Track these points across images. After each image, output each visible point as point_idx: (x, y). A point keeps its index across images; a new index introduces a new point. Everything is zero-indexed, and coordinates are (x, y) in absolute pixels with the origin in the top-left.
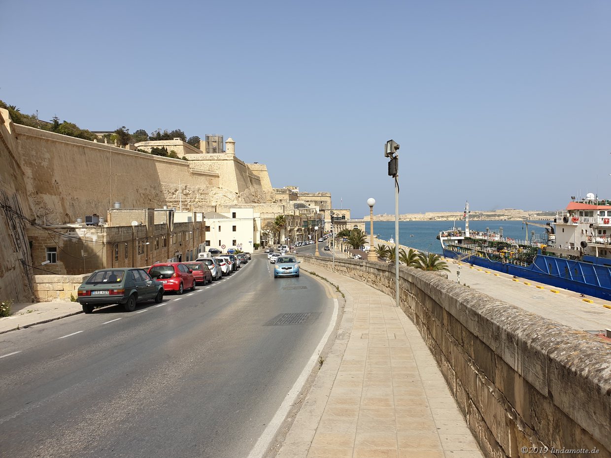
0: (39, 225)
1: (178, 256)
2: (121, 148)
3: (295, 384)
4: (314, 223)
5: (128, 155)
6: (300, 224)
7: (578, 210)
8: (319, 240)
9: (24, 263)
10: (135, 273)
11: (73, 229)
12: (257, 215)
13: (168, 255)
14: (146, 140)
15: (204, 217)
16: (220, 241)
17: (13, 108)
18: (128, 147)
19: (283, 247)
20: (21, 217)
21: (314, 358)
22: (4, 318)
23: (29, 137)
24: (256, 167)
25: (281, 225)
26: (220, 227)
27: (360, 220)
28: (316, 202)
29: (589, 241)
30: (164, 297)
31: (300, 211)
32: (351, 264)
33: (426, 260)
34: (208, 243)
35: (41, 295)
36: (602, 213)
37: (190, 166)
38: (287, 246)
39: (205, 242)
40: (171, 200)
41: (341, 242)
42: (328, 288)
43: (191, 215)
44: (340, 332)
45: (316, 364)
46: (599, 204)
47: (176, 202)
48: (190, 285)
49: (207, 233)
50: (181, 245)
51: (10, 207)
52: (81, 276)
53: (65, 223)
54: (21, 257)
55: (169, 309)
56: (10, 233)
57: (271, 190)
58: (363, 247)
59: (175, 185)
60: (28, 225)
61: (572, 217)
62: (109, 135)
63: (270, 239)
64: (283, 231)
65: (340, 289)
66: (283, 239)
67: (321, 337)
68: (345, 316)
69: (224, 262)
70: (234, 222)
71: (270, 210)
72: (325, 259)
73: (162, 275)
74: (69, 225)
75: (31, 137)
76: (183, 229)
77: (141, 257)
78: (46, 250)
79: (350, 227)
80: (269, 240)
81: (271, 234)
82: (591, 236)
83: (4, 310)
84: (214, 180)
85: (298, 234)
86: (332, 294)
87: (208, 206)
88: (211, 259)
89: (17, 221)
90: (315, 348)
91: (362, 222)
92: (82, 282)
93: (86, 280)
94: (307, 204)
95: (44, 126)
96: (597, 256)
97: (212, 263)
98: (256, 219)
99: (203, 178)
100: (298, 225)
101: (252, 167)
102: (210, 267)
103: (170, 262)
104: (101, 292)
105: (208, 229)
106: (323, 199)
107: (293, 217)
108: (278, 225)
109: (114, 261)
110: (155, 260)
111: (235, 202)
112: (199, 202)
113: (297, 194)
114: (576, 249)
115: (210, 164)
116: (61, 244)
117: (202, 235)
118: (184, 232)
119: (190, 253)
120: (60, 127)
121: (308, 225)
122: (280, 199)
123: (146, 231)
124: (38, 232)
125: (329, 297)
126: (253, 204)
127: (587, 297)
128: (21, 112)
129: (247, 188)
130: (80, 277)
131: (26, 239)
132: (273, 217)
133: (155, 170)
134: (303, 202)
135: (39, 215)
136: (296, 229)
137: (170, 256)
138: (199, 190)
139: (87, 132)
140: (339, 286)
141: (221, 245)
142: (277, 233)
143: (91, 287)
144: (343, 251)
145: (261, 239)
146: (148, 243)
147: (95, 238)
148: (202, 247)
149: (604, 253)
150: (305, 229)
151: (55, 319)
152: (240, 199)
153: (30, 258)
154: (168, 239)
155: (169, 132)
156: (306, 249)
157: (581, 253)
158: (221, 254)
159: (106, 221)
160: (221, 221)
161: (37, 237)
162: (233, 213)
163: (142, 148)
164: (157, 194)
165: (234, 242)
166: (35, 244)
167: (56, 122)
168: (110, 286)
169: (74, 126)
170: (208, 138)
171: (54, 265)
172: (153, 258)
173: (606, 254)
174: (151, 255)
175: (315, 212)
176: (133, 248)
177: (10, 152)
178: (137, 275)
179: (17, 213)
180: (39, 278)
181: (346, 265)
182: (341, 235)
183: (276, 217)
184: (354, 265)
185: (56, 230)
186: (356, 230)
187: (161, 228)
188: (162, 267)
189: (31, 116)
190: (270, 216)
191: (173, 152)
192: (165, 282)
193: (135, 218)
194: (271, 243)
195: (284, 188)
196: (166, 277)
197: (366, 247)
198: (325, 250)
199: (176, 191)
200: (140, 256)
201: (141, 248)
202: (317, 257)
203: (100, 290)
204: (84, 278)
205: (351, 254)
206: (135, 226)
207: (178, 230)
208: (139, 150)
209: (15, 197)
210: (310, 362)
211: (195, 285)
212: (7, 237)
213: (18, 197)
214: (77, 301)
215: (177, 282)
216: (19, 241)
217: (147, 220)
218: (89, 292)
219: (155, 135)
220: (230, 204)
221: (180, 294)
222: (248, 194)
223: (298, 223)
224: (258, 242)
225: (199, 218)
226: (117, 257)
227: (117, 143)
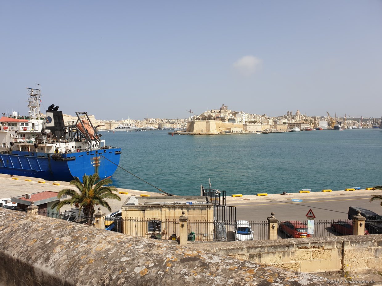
7: (7, 122)
29: (15, 142)
36: (22, 124)
46: (20, 119)
61: (3, 127)
82: (16, 139)
96: (20, 150)
114: (7, 147)
127: (15, 176)
149: (24, 148)
157: (10, 149)
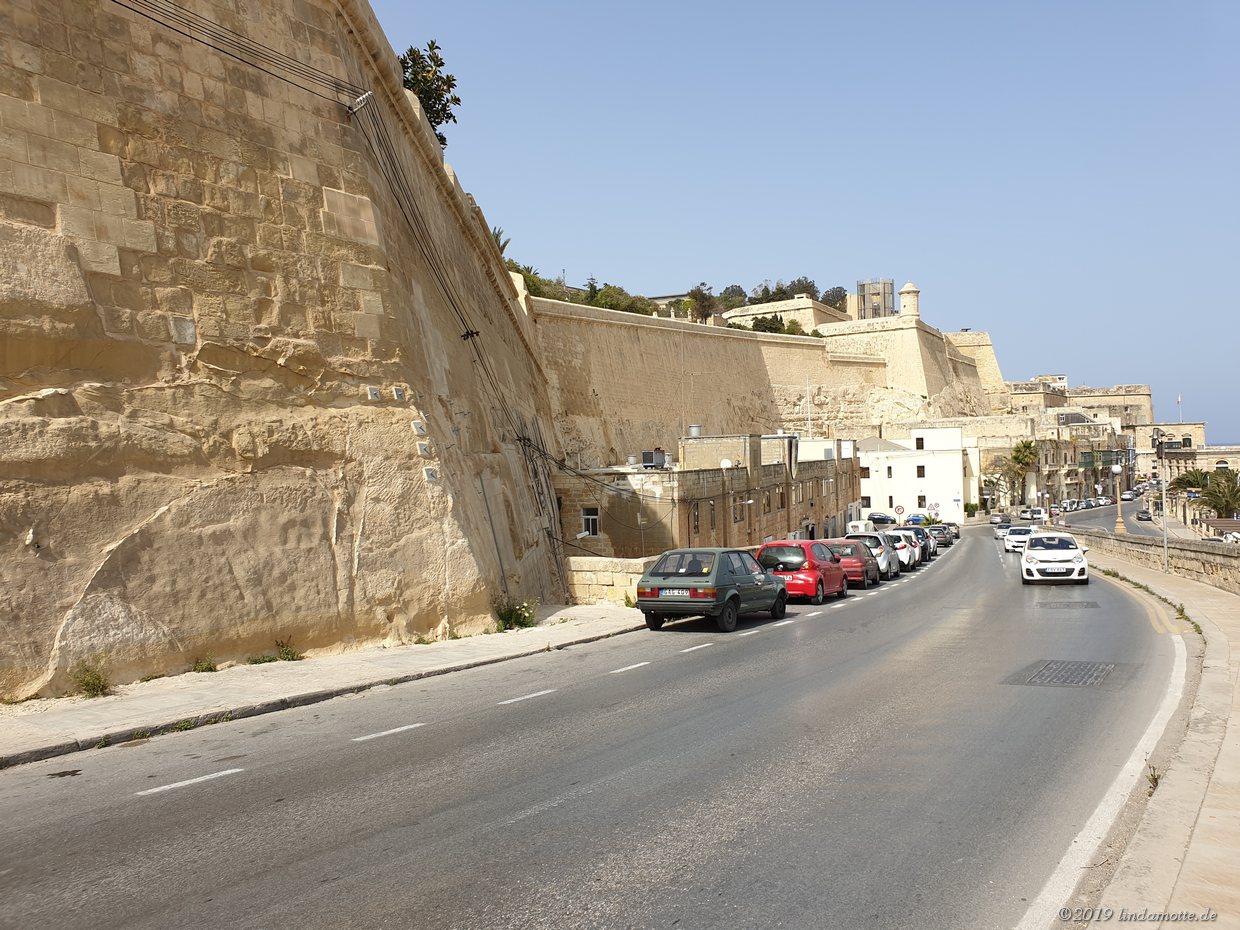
0: (571, 469)
1: (807, 527)
2: (698, 324)
3: (1091, 819)
4: (1109, 457)
5: (711, 337)
6: (1073, 460)
8: (1124, 497)
9: (550, 535)
10: (734, 557)
11: (623, 476)
12: (970, 442)
13: (789, 525)
14: (742, 305)
15: (856, 449)
16: (891, 498)
17: (528, 270)
18: (710, 321)
19: (1034, 512)
20: (544, 455)
22: (528, 629)
23: (553, 318)
24: (967, 338)
25: (1027, 464)
26: (890, 468)
27: (1234, 448)
28: (1112, 409)
30: (789, 609)
31: (1071, 430)
32: (1213, 554)
34: (867, 502)
35: (579, 592)
37: (827, 348)
38: (1043, 511)
39: (860, 500)
40: (791, 417)
41: (1181, 502)
42: (1154, 608)
43: (831, 444)
44: (1197, 713)
45: (1140, 782)
47: (800, 420)
48: (837, 587)
49: (862, 480)
50: (812, 505)
51: (529, 440)
52: (642, 561)
53: (609, 465)
54: (546, 524)
55: (799, 633)
56: (531, 484)
57: (1001, 385)
59: (798, 387)
60: (555, 470)
62: (678, 302)
63: (1002, 494)
64: (1031, 477)
65: (1187, 612)
66: (1033, 493)
68: (1206, 677)
69: (903, 543)
70: (921, 458)
71: (1001, 430)
72: (1144, 542)
73: (782, 563)
74: (616, 468)
75: (555, 317)
76: (816, 473)
77: (739, 528)
78: (582, 512)
79: (1206, 464)
80: (999, 496)
81: (1002, 483)
83: (527, 615)
84: (876, 372)
85: (1069, 481)
86: (1167, 623)
87: (865, 427)
88: (875, 534)
89: (539, 462)
90: (1134, 746)
92: (642, 571)
93: (650, 569)
94: (1089, 414)
95: (574, 295)
97: (878, 544)
98: (969, 450)
99: (853, 370)
100: (1069, 462)
101: (958, 339)
102: (875, 552)
103: (794, 539)
104: (676, 592)
105: (865, 472)
106: (1129, 400)
107: (1056, 444)
108: (1019, 463)
109: (692, 535)
110: (764, 534)
111: (922, 416)
112: (846, 418)
113: (1062, 393)
115: (866, 341)
116: (605, 503)
117: (854, 485)
118: (818, 480)
119: (831, 521)
120: (599, 296)
121: (1092, 463)
122: (1023, 404)
123: (748, 478)
124: (570, 482)
125: (1160, 630)
126: (961, 419)
128: (541, 276)
129: (947, 384)
130: (639, 563)
131: (553, 493)
132: (1007, 446)
133: (761, 360)
134: (1079, 410)
135: (570, 452)
136: (1064, 471)
137: (792, 528)
138: (845, 394)
139: (641, 299)
140: (1186, 606)
141: (894, 506)
142: (1017, 480)
143: (658, 582)
145: (981, 494)
146: (751, 502)
147: (658, 491)
148: (854, 509)
150: (1085, 472)
151: (602, 637)
152: (931, 409)
153: (558, 525)
154: (788, 491)
155: (786, 283)
156: (1089, 517)
158: (894, 526)
159: (676, 460)
160: (892, 457)
161: (568, 490)
162: (917, 439)
163: (736, 321)
164: (765, 407)
165: (922, 500)
166: (566, 503)
167: (592, 287)
168: (691, 582)
169: (621, 291)
170: (862, 287)
171: (595, 540)
172: (760, 530)
174: (757, 524)
175: (1109, 431)
176: (725, 510)
177: (526, 346)
178: (737, 564)
179: (539, 450)
180: (575, 561)
181: (1199, 556)
182: (1181, 483)
183: (1014, 445)
184: (1225, 556)
185: (596, 478)
186: (1224, 471)
187: (775, 471)
188: (781, 548)
189: (555, 282)
190: (1000, 443)
191: (793, 323)
192: (788, 578)
193: (725, 454)
194: (1005, 502)
195: (1033, 379)
196: (789, 568)
198: (1139, 519)
199: (799, 400)
200: (736, 525)
201: (738, 512)
202: (1120, 536)
203: (674, 589)
204: (646, 565)
205: (1211, 529)
206: (727, 469)
207: (806, 475)
208: (730, 326)
209: (535, 422)
210: (1122, 775)
211: (845, 587)
212: (526, 490)
213: (540, 422)
214: (636, 606)
215: (810, 579)
216: (542, 498)
217: (748, 456)
218: (656, 591)
219: (760, 293)
220: (912, 420)
221: (818, 603)
222: (948, 398)
223: (1069, 458)
224: (975, 500)
225: (847, 452)
226: (696, 527)
227: (692, 315)
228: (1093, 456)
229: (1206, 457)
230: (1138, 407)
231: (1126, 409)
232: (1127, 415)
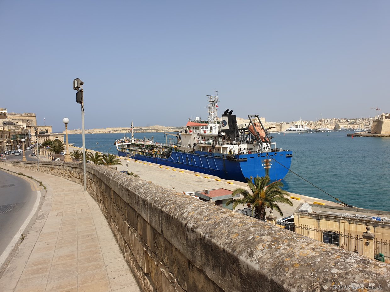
4: (22, 136)
6: (9, 137)
7: (192, 126)
8: (27, 149)
21: (18, 236)
27: (60, 134)
28: (23, 121)
29: (197, 143)
31: (8, 127)
32: (52, 165)
33: (107, 158)
36: (203, 128)
41: (45, 150)
42: (33, 183)
44: (40, 214)
45: (18, 240)
46: (201, 123)
58: (62, 152)
61: (189, 130)
65: (43, 183)
67: (25, 220)
68: (45, 202)
72: (31, 163)
79: (52, 138)
82: (198, 140)
85: (7, 145)
86: (36, 187)
91: (61, 135)
94: (15, 122)
96: (201, 151)
106: (29, 118)
107: (3, 132)
113: (5, 114)
114: (191, 147)
121: (16, 138)
125: (33, 190)
127: (197, 173)
134: (11, 120)
136: (5, 141)
140: (42, 181)
144: (47, 156)
149: (204, 149)
150: (13, 141)
157: (194, 149)
173: (205, 149)
175: (22, 128)
181: (48, 166)
182: (45, 144)
184: (55, 165)
186: (57, 140)
197: (65, 152)
198: (32, 156)
202: (24, 162)
223: (7, 137)
228: (16, 136)
229: (52, 136)
230: (32, 120)
231: (28, 121)
232: (28, 123)
